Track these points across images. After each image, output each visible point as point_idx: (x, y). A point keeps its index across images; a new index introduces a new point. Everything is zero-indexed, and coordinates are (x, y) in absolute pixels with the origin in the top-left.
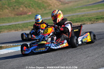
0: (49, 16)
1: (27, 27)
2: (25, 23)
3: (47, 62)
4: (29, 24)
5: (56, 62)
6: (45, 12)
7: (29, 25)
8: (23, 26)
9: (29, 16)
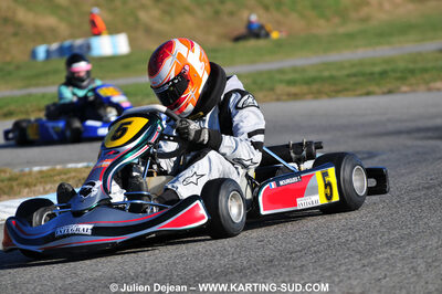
0: (357, 47)
1: (272, 89)
2: (260, 73)
3: (358, 231)
4: (278, 77)
5: (396, 234)
6: (341, 30)
7: (281, 81)
8: (255, 83)
9: (279, 44)
